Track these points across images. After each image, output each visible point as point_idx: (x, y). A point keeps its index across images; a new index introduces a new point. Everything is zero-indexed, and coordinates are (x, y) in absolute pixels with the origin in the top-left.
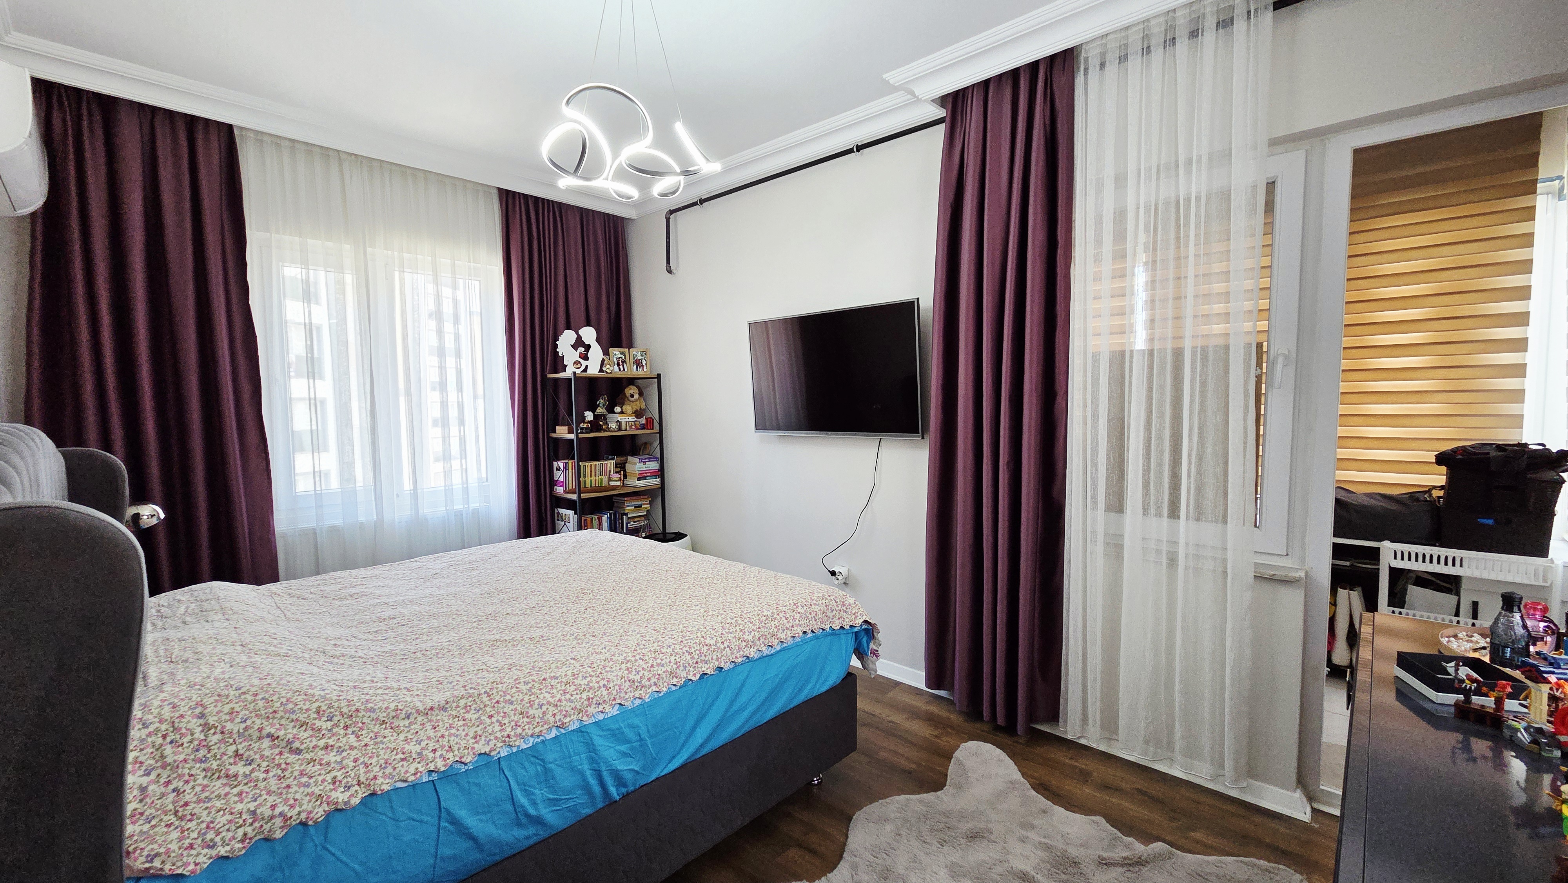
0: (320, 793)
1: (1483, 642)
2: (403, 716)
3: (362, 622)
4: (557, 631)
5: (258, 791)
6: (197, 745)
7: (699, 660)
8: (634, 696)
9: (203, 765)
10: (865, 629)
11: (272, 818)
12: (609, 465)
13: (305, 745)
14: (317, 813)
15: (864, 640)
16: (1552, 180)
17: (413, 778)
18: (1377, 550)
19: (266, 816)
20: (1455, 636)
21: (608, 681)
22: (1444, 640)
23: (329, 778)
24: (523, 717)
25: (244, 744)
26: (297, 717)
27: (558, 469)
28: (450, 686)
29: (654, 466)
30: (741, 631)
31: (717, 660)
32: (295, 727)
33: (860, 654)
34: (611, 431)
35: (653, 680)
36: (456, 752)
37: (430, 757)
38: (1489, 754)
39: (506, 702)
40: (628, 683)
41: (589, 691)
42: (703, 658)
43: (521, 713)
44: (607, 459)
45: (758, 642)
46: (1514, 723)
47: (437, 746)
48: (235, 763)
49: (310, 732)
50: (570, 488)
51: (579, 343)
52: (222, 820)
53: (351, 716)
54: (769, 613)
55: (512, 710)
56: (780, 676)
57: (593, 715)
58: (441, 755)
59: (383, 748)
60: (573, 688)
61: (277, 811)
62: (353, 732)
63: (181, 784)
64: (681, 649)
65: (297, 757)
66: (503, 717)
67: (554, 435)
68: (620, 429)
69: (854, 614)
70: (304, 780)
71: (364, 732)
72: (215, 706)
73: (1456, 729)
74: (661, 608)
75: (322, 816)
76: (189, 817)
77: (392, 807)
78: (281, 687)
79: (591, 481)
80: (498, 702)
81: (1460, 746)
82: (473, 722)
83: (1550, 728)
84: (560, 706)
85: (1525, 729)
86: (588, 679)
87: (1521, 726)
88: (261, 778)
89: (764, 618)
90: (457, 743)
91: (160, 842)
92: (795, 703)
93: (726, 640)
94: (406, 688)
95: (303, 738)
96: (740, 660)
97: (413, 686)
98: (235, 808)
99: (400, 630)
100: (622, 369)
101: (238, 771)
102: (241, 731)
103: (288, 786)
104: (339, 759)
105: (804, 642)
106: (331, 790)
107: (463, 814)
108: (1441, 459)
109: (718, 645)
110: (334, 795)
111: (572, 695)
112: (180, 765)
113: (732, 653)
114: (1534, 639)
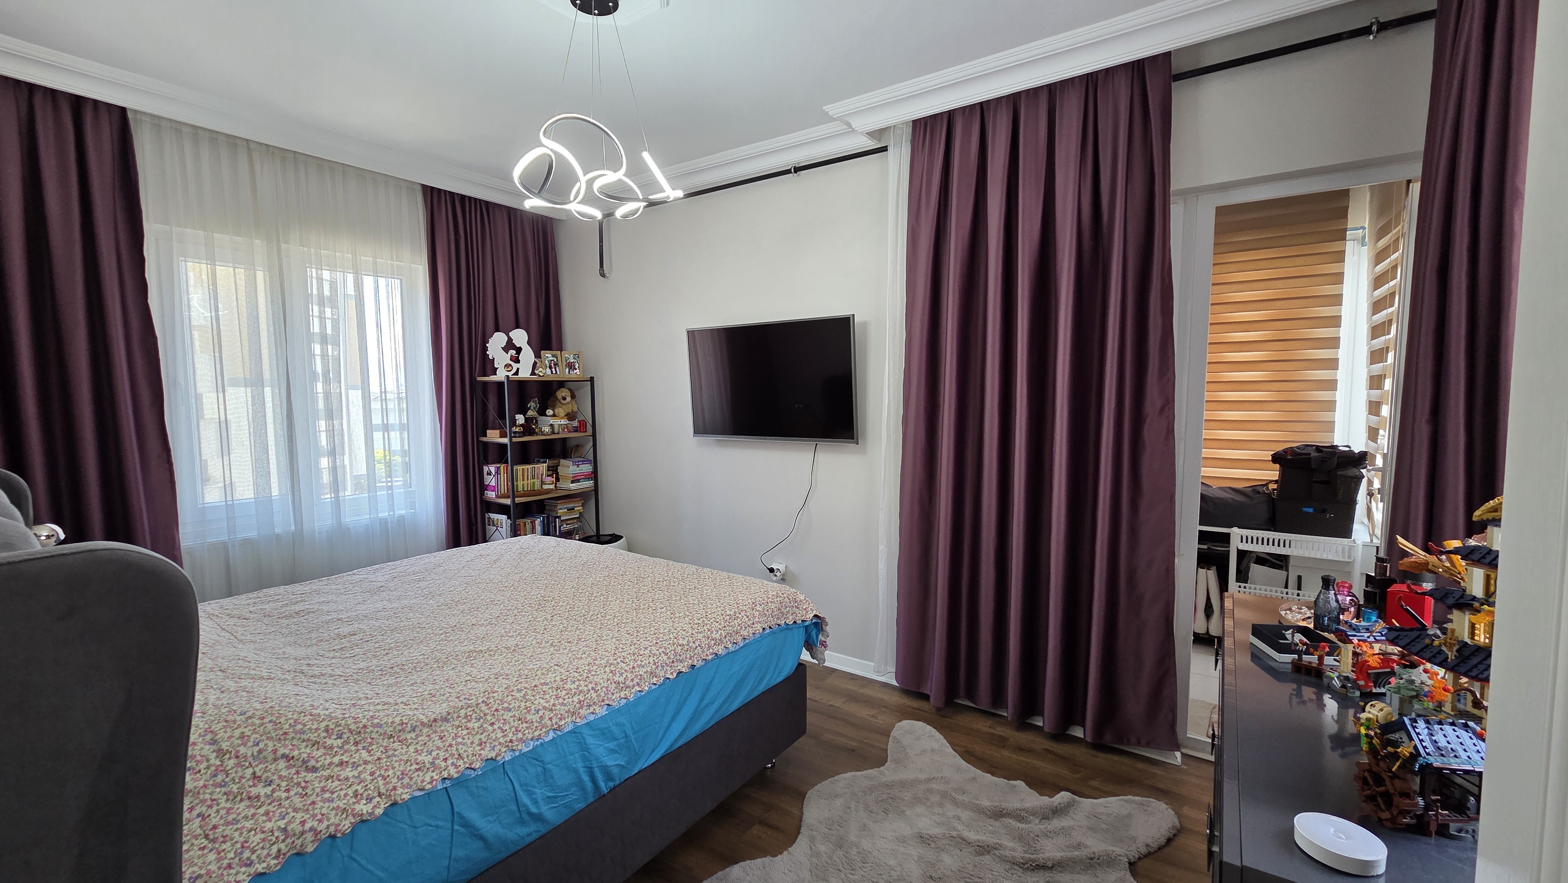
0: (345, 806)
1: (1309, 613)
2: (409, 729)
3: (322, 640)
4: (531, 639)
5: (284, 810)
6: (214, 771)
7: (675, 660)
8: (620, 696)
9: (223, 790)
10: (815, 623)
11: (303, 833)
12: (541, 468)
13: (320, 763)
14: (344, 826)
15: (814, 633)
16: (1357, 229)
17: (429, 786)
18: (1228, 535)
19: (297, 832)
20: (1290, 609)
21: (596, 684)
22: (1283, 613)
23: (350, 792)
24: (522, 723)
25: (260, 767)
26: (308, 737)
27: (489, 474)
28: (444, 698)
29: (587, 468)
30: (709, 630)
31: (690, 659)
32: (307, 746)
33: (810, 646)
34: (545, 435)
35: (636, 681)
36: (466, 760)
37: (443, 766)
38: (1314, 697)
39: (504, 709)
40: (614, 685)
41: (579, 695)
42: (678, 657)
43: (520, 719)
44: (538, 462)
45: (725, 641)
46: (1331, 674)
47: (448, 755)
48: (254, 785)
49: (322, 751)
50: (503, 492)
51: (510, 345)
52: (255, 839)
53: (360, 732)
54: (732, 613)
55: (511, 717)
56: (743, 670)
57: (585, 717)
58: (453, 764)
59: (396, 761)
60: (564, 692)
61: (307, 826)
62: (364, 748)
63: (204, 809)
64: (658, 650)
65: (315, 775)
66: (503, 724)
67: (484, 439)
68: (553, 433)
69: (805, 609)
70: (327, 795)
71: (374, 747)
72: (225, 732)
73: (1292, 681)
74: (627, 612)
75: (349, 827)
76: (221, 839)
77: (410, 815)
78: (284, 709)
79: (523, 484)
80: (497, 710)
81: (1295, 693)
82: (476, 730)
83: (1353, 676)
84: (555, 710)
85: (1337, 677)
86: (577, 683)
87: (1334, 675)
88: (283, 797)
89: (728, 617)
90: (465, 751)
91: (199, 864)
92: (756, 694)
93: (697, 640)
94: (402, 702)
95: (317, 756)
96: (710, 657)
97: (408, 701)
98: (265, 827)
99: (366, 647)
100: (554, 372)
101: (259, 793)
102: (255, 754)
103: (313, 803)
104: (355, 773)
105: (763, 637)
106: (354, 803)
107: (473, 816)
108: (1276, 458)
109: (690, 644)
110: (358, 808)
111: (564, 700)
112: (201, 791)
113: (703, 652)
114: (1342, 610)
